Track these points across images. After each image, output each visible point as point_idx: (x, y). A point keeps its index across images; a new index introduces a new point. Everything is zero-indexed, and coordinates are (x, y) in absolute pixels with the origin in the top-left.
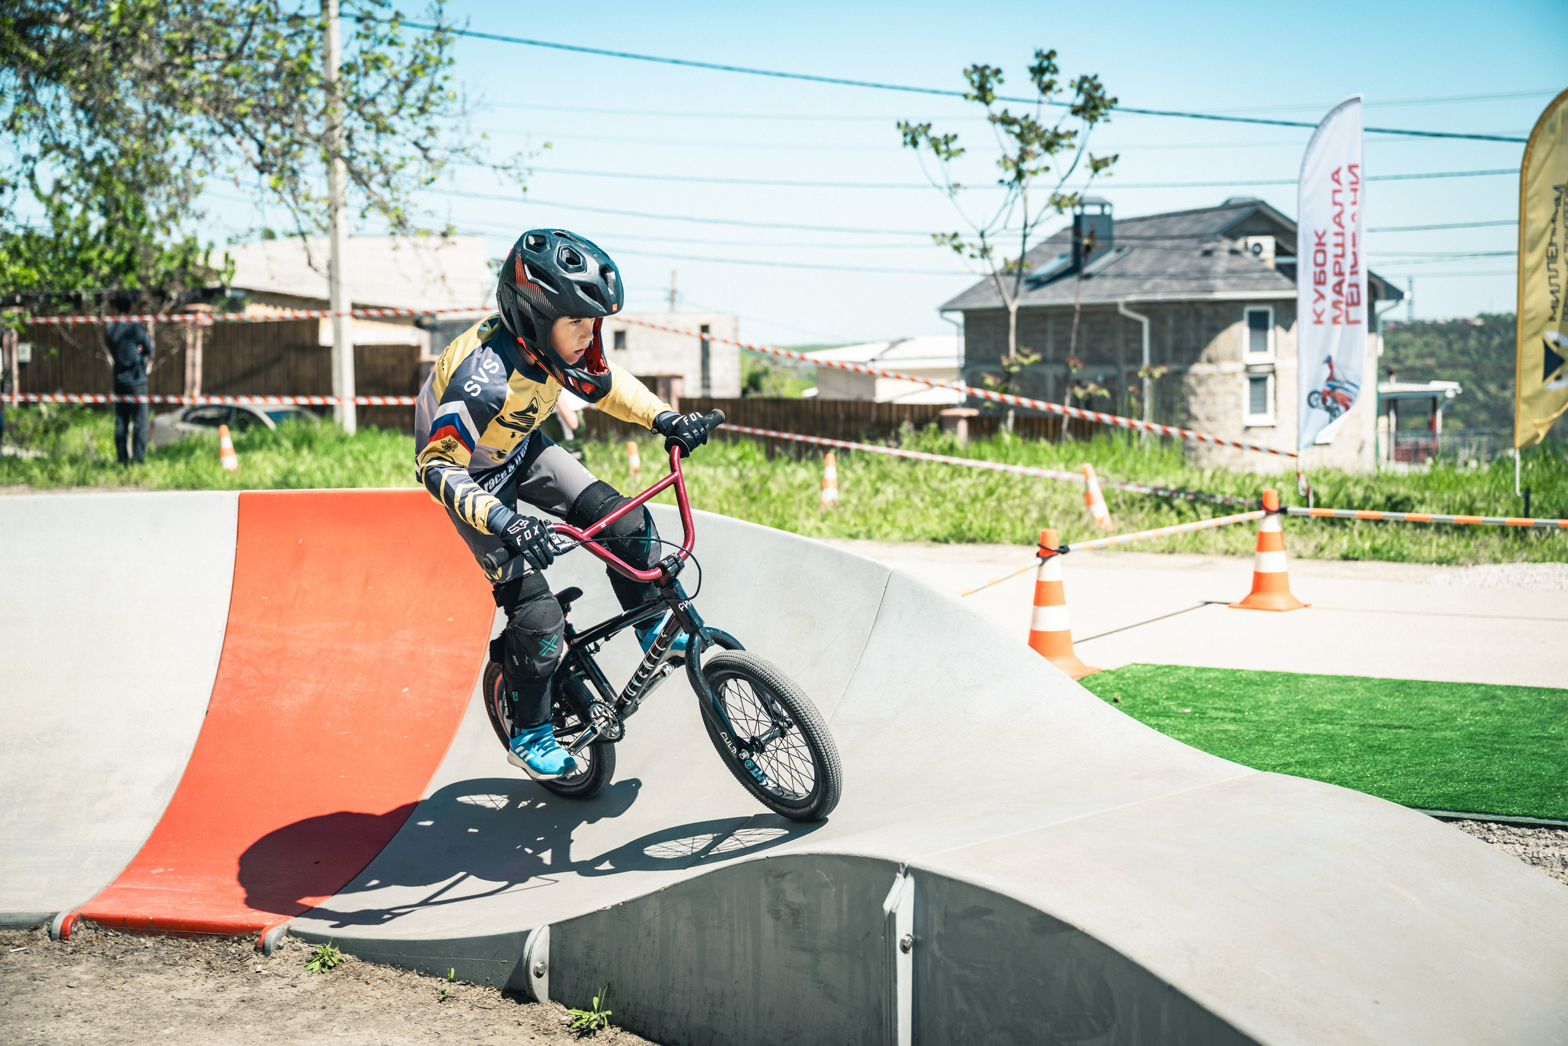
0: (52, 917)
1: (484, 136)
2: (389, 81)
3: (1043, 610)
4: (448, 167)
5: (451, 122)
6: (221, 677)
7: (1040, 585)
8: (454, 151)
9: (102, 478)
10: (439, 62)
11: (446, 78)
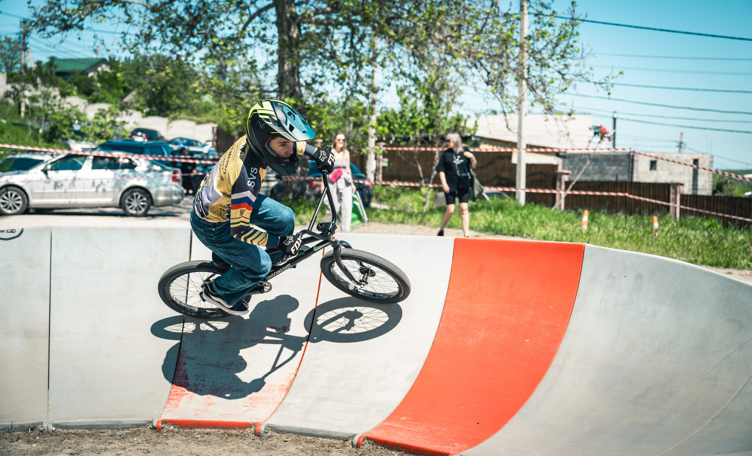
0: (353, 436)
1: (591, 69)
2: (548, 43)
4: (573, 82)
5: (576, 62)
6: (441, 326)
8: (577, 75)
9: (410, 220)
10: (572, 34)
11: (575, 42)
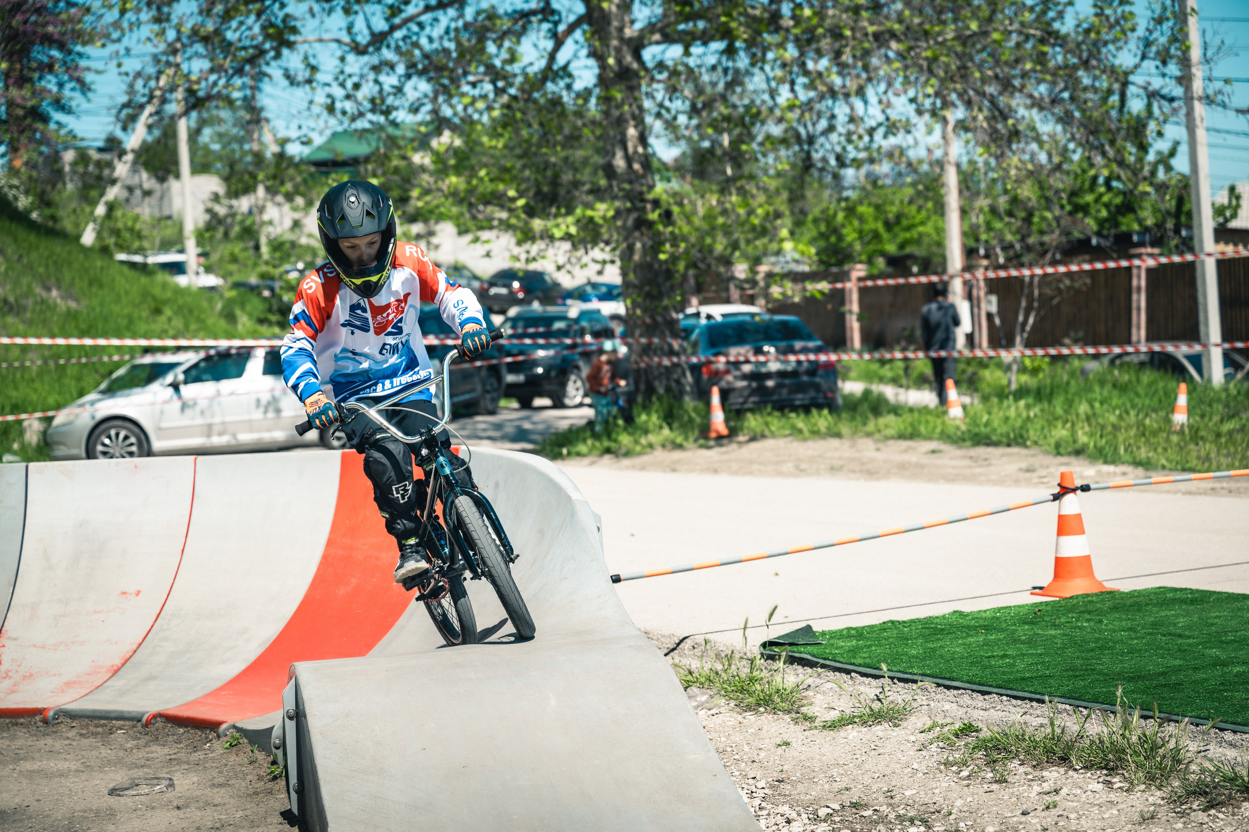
0: (143, 714)
3: (1064, 539)
7: (1060, 517)
